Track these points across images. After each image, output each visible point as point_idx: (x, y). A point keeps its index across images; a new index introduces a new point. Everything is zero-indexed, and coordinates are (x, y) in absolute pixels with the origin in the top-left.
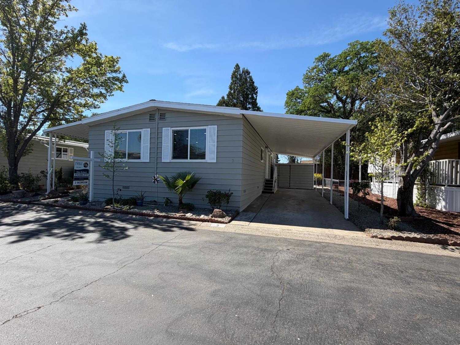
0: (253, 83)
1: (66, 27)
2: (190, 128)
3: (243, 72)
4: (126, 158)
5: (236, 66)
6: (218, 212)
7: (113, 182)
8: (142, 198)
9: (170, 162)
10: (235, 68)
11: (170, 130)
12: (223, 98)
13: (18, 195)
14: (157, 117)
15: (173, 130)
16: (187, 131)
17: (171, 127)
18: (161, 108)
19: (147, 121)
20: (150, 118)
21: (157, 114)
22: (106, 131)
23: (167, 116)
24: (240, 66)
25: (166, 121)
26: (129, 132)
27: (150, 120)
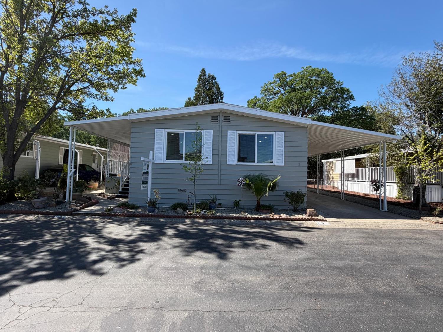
0: (219, 88)
1: (106, 7)
2: (257, 133)
3: (209, 77)
4: (182, 160)
5: (202, 70)
6: (313, 211)
7: (195, 186)
8: (214, 201)
9: (236, 165)
10: (201, 72)
11: (236, 133)
12: (189, 99)
13: (41, 204)
14: (221, 119)
15: (238, 134)
16: (254, 135)
17: (237, 131)
18: (225, 111)
19: (209, 122)
20: (212, 120)
21: (221, 116)
22: (156, 129)
23: (232, 119)
24: (206, 71)
25: (231, 124)
26: (186, 133)
27: (212, 121)
